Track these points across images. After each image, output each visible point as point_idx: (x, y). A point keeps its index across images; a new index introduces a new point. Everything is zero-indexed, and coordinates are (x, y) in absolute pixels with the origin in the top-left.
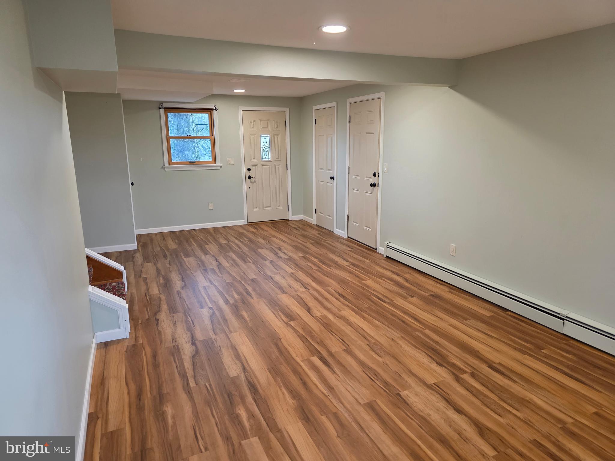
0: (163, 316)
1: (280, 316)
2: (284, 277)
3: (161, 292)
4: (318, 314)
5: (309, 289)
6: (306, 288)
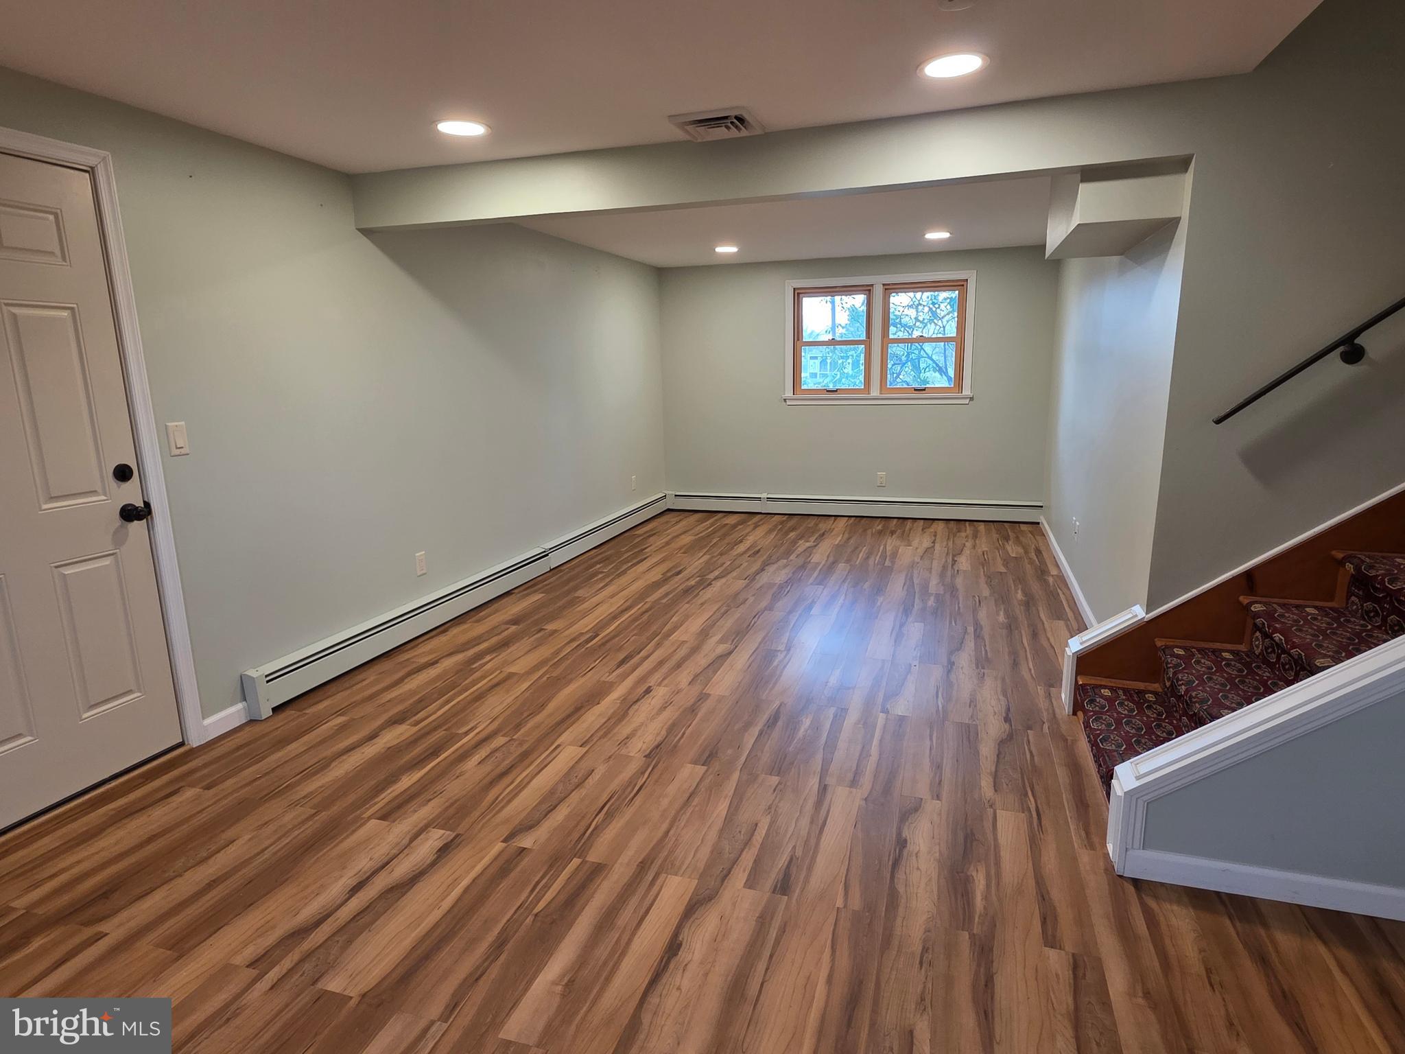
0: (993, 728)
3: (990, 811)
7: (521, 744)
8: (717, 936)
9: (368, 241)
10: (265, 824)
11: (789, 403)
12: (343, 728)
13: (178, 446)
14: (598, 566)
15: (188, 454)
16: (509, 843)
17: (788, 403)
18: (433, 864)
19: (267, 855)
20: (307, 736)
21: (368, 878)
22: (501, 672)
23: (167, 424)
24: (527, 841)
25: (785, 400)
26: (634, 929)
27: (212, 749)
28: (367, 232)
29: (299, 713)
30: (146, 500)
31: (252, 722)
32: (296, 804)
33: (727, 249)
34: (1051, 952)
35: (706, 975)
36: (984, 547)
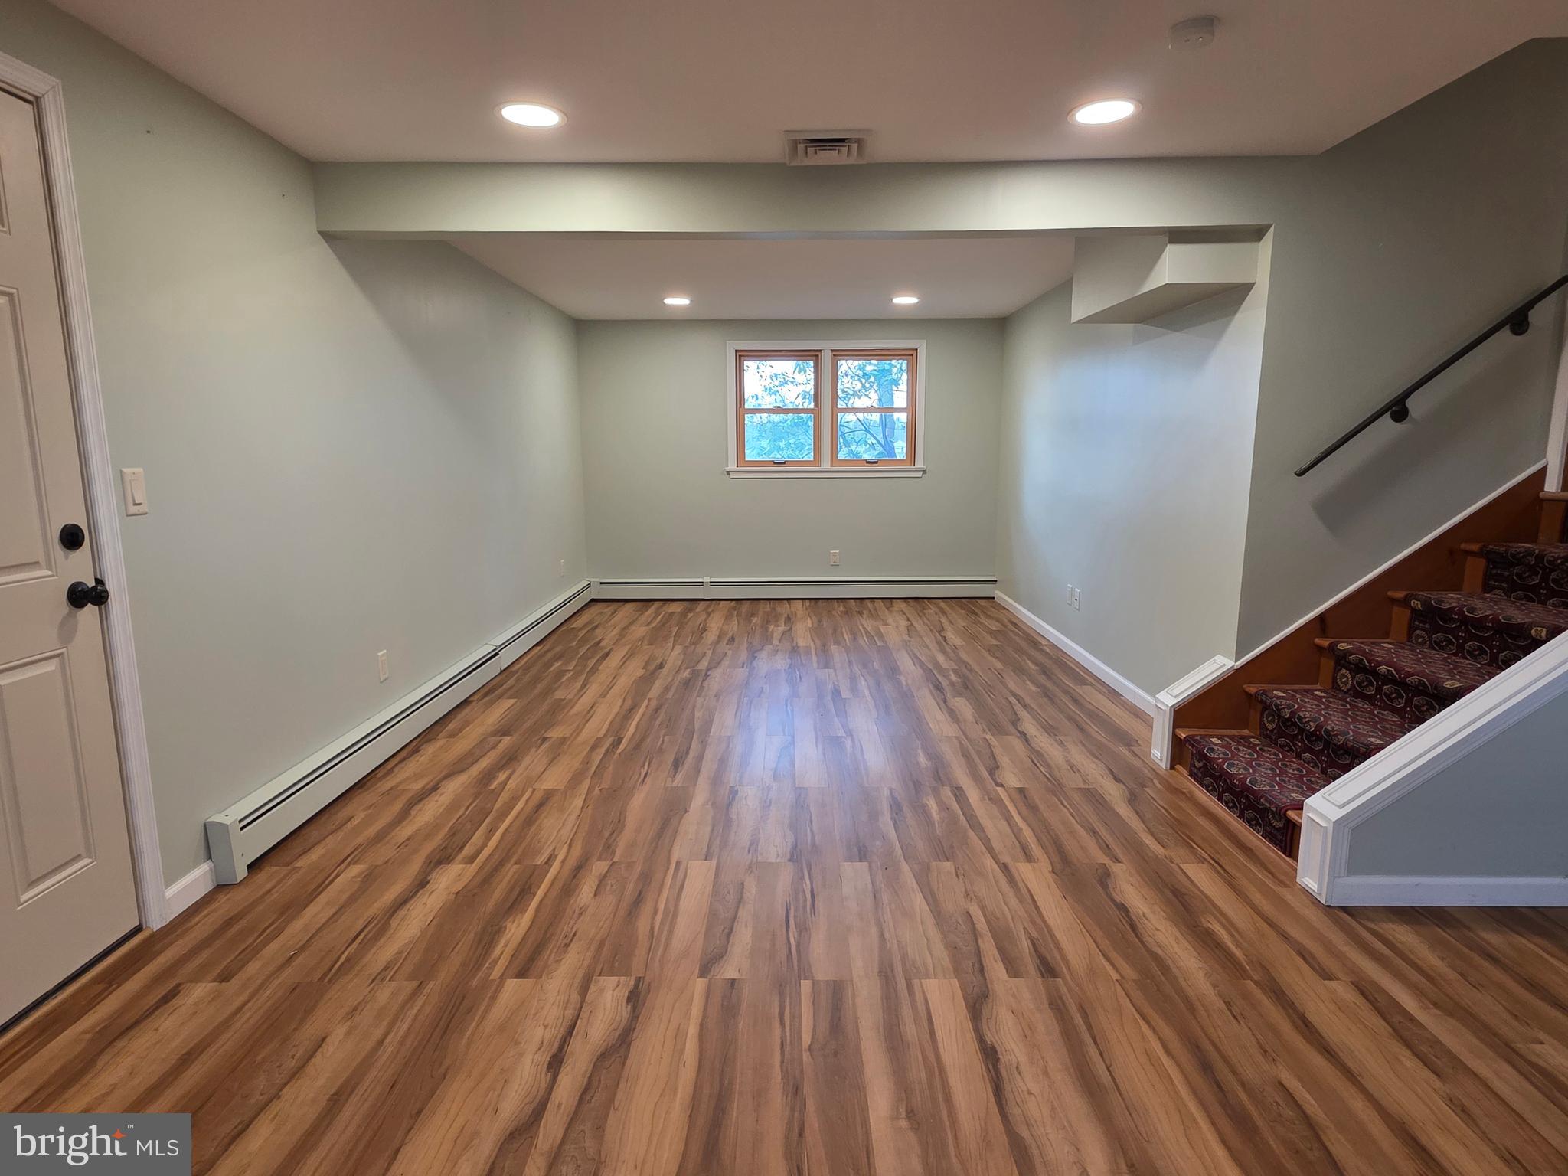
7: (630, 866)
8: (1024, 1032)
9: (328, 248)
10: (355, 1009)
11: (732, 475)
12: (369, 879)
13: (137, 502)
14: (557, 664)
15: (146, 514)
16: (710, 976)
18: (635, 1016)
19: (389, 1048)
20: (323, 895)
21: (561, 1048)
22: (534, 790)
23: (123, 469)
24: (729, 971)
25: (728, 473)
26: (932, 1042)
27: (187, 931)
28: (328, 237)
29: (286, 870)
30: (99, 577)
31: (220, 888)
32: (379, 978)
33: (678, 301)
34: (1333, 984)
35: (1046, 1073)
36: (961, 623)
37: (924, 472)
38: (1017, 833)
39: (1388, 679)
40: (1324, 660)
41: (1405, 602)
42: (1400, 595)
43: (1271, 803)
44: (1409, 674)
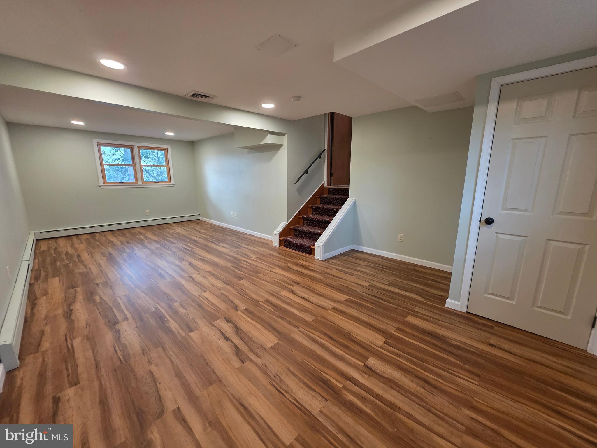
1: (208, 259)
2: (213, 285)
4: (184, 263)
5: (189, 277)
6: (191, 277)
16: (239, 310)
17: (102, 187)
18: (234, 324)
21: (224, 336)
24: (242, 308)
25: (100, 186)
33: (78, 123)
34: (333, 270)
35: (313, 296)
36: (199, 227)
37: (174, 185)
38: (266, 265)
39: (315, 221)
40: (300, 220)
41: (312, 207)
42: (310, 206)
43: (307, 246)
44: (319, 219)
